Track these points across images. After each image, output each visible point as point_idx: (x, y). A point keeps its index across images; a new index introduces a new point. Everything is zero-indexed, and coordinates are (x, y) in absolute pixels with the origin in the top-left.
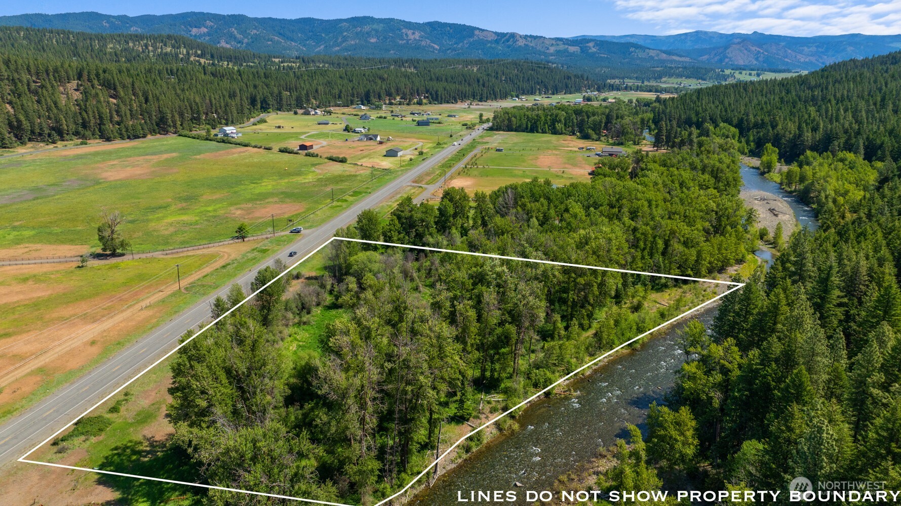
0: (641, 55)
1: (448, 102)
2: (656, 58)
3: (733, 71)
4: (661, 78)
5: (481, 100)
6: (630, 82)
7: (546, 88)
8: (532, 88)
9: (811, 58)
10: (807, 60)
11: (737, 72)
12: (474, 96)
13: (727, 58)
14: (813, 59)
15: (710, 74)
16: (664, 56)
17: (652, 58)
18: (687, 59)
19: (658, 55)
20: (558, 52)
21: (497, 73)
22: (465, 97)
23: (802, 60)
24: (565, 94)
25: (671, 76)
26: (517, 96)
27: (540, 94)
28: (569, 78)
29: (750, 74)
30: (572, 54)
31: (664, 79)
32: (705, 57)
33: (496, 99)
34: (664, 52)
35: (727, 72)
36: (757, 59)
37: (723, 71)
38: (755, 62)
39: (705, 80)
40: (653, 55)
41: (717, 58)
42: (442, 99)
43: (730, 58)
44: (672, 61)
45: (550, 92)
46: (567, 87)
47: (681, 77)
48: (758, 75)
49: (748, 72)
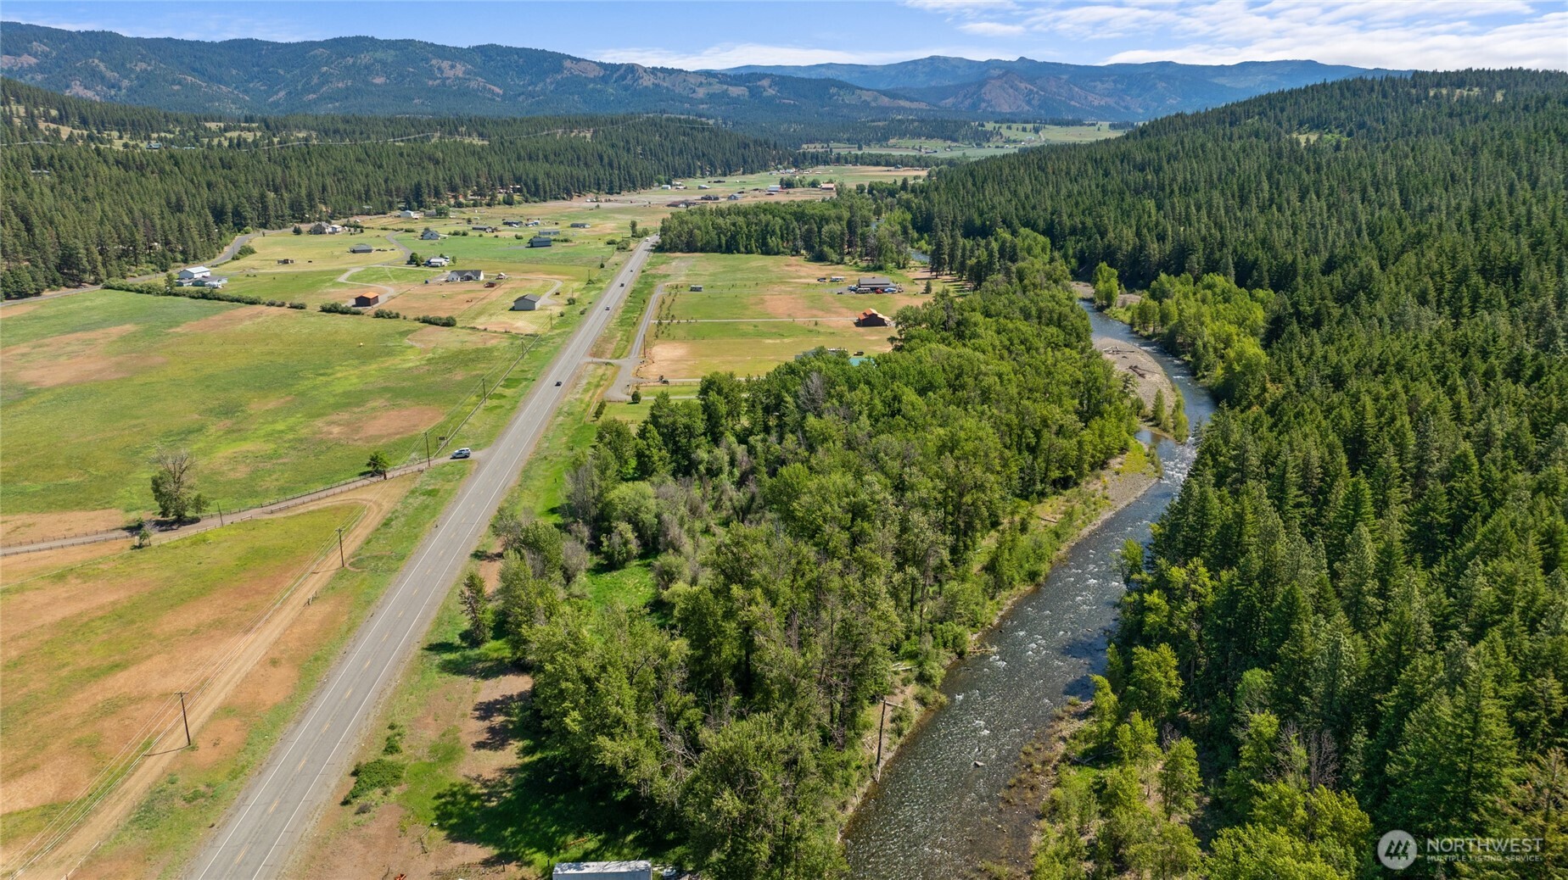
0: (849, 99)
1: (556, 198)
2: (873, 104)
3: (997, 125)
4: (886, 139)
5: (610, 192)
6: (842, 149)
7: (712, 165)
8: (690, 167)
9: (1108, 99)
10: (1103, 103)
11: (1004, 126)
12: (599, 184)
13: (984, 101)
14: (1111, 101)
15: (963, 132)
16: (885, 101)
17: (866, 104)
18: (923, 106)
19: (875, 99)
20: (712, 97)
21: (628, 142)
22: (584, 186)
23: (1096, 103)
24: (744, 173)
25: (902, 135)
26: (669, 183)
27: (703, 176)
28: (746, 146)
29: (1024, 130)
30: (736, 101)
31: (892, 141)
32: (949, 101)
33: (635, 189)
34: (885, 93)
35: (989, 126)
36: (1029, 103)
37: (983, 126)
38: (1027, 108)
39: (955, 140)
40: (868, 99)
41: (968, 102)
42: (545, 192)
43: (988, 102)
44: (900, 110)
45: (719, 171)
46: (745, 162)
47: (919, 136)
48: (1036, 131)
49: (1020, 126)
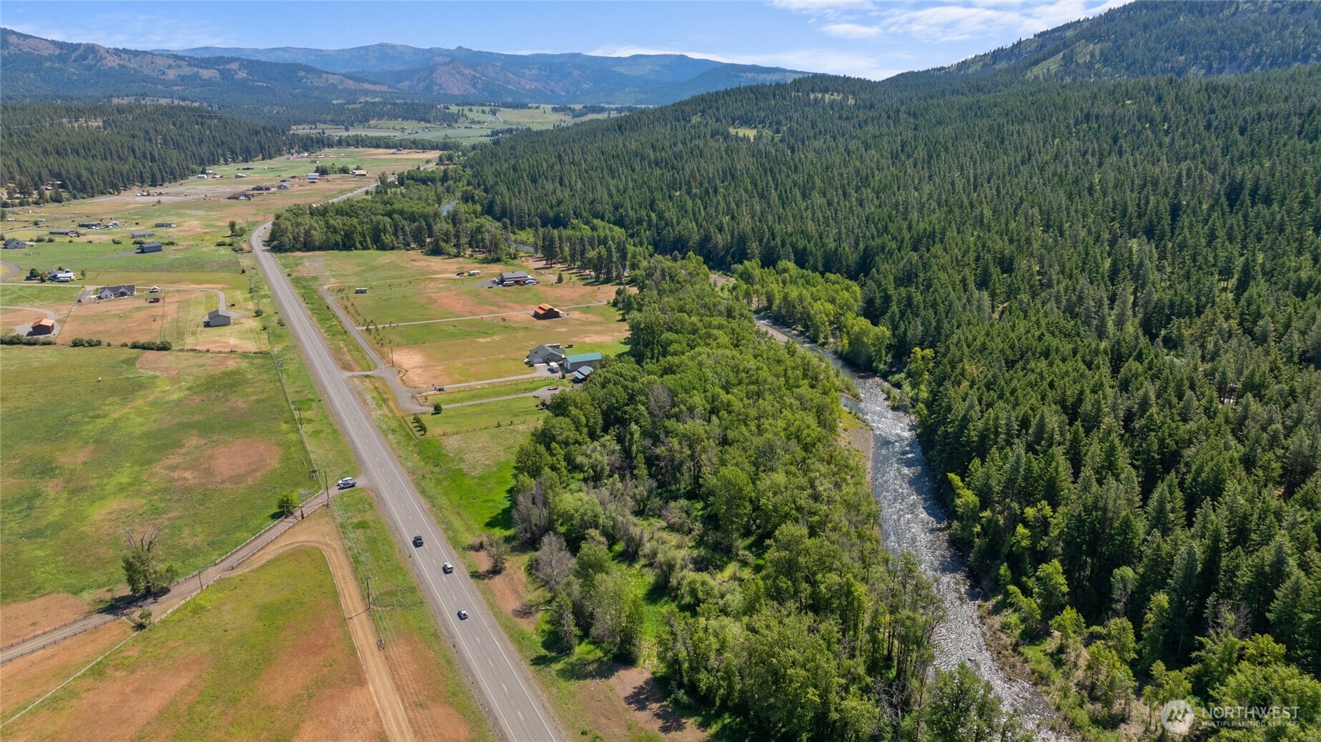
0: (317, 82)
1: (103, 193)
2: (340, 87)
3: (461, 108)
4: (367, 120)
5: (154, 184)
6: (337, 133)
7: (233, 152)
8: (213, 155)
9: (537, 84)
10: (533, 87)
11: (466, 108)
12: (142, 177)
13: (436, 84)
14: (539, 85)
15: (433, 113)
16: (351, 84)
17: (334, 86)
18: (385, 88)
19: (342, 83)
20: (183, 79)
21: (147, 132)
22: (128, 180)
23: (528, 87)
24: (263, 159)
25: (381, 117)
26: (203, 172)
27: (226, 163)
28: (257, 133)
29: (483, 112)
30: (209, 83)
31: (372, 122)
32: (405, 85)
33: (175, 179)
34: (349, 76)
35: (454, 109)
36: (474, 86)
37: (448, 108)
38: (473, 91)
39: (429, 122)
40: (336, 82)
41: (422, 86)
42: (92, 188)
43: (440, 85)
44: (366, 92)
45: (241, 158)
46: (262, 149)
47: (396, 118)
48: (494, 113)
49: (481, 108)
